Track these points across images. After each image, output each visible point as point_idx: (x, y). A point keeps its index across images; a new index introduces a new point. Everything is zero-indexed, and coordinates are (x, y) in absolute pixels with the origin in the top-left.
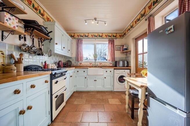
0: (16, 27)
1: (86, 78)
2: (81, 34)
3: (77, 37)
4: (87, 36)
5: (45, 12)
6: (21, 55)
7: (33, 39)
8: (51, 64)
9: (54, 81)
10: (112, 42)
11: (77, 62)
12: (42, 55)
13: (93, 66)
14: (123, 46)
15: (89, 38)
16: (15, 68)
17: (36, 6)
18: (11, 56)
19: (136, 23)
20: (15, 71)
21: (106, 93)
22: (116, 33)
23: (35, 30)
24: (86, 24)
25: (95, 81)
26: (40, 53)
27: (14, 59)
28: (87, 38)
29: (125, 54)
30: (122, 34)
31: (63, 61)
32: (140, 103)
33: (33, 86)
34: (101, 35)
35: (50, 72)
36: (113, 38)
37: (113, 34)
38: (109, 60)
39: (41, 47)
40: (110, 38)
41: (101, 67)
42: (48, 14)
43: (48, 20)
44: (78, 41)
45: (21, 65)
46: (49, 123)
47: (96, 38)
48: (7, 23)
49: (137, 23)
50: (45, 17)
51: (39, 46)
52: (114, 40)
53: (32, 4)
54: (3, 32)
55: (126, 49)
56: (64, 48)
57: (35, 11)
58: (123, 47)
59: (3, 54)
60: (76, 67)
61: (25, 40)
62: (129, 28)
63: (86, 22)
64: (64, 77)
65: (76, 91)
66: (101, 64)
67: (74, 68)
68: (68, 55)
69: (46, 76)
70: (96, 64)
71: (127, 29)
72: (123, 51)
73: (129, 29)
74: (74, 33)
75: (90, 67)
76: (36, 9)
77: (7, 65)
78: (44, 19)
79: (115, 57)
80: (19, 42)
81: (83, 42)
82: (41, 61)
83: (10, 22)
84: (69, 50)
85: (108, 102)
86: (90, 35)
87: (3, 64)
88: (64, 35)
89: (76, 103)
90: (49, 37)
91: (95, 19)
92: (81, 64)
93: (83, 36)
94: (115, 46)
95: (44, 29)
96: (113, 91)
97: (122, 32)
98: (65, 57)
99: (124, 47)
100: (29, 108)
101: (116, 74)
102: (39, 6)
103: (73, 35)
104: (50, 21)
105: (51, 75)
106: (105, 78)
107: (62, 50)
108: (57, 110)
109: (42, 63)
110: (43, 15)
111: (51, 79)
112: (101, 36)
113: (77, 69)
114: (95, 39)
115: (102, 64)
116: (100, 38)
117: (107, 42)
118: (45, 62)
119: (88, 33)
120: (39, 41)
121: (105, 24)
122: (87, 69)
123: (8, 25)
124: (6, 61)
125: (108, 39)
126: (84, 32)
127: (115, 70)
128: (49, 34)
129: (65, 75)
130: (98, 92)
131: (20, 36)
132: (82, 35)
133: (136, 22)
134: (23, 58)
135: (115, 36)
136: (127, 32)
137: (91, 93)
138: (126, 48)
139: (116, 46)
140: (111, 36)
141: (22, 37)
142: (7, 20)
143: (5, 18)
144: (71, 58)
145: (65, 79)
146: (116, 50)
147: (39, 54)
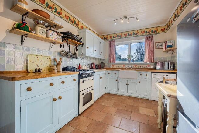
0: (56, 39)
1: (117, 80)
2: (113, 35)
3: (110, 39)
4: (120, 36)
5: (79, 22)
6: (61, 59)
7: (70, 46)
8: (83, 66)
9: (81, 80)
10: (150, 39)
11: (110, 64)
12: (76, 58)
13: (126, 69)
14: (166, 42)
15: (122, 38)
16: (56, 68)
17: (72, 19)
18: (55, 60)
19: (181, 10)
20: (56, 71)
21: (140, 100)
22: (157, 28)
23: (69, 39)
24: (115, 24)
25: (127, 84)
26: (74, 56)
27: (56, 62)
28: (120, 38)
29: (171, 52)
30: (166, 27)
31: (96, 63)
32: (169, 118)
33: (63, 82)
34: (136, 32)
35: (78, 72)
36: (152, 33)
37: (152, 29)
38: (146, 61)
39: (75, 52)
40: (148, 34)
41: (135, 69)
42: (82, 22)
43: (82, 28)
44: (111, 42)
45: (60, 66)
46: (76, 115)
47: (130, 36)
48: (51, 37)
49: (183, 8)
50: (79, 26)
51: (74, 51)
52: (153, 37)
53: (69, 18)
54: (50, 43)
55: (171, 46)
56: (95, 51)
57: (71, 23)
58: (166, 44)
59: (50, 59)
60: (108, 69)
61: (64, 48)
62: (173, 17)
63: (115, 22)
64: (92, 78)
65: (107, 93)
66: (136, 66)
67: (106, 70)
68: (101, 57)
69: (75, 75)
70: (130, 66)
71: (171, 20)
72: (166, 49)
73: (173, 20)
74: (107, 35)
75: (123, 69)
76: (72, 22)
77: (52, 66)
78: (78, 28)
79: (155, 57)
80: (59, 49)
81: (116, 43)
82: (76, 63)
83: (52, 36)
84: (101, 53)
85: (138, 110)
86: (123, 34)
87: (50, 65)
88: (95, 38)
89: (103, 104)
90: (81, 43)
91: (125, 17)
92: (113, 65)
93: (115, 37)
94: (154, 43)
95: (76, 37)
96: (150, 99)
97: (165, 24)
98: (98, 59)
99: (168, 44)
100: (60, 98)
101: (154, 79)
102: (74, 18)
103: (106, 37)
104: (84, 28)
105: (79, 74)
106: (139, 82)
107: (93, 53)
108: (84, 106)
109: (77, 65)
110: (77, 25)
111: (79, 78)
112: (136, 34)
113: (109, 71)
114: (129, 38)
115: (138, 66)
116: (135, 36)
117: (144, 40)
118: (79, 64)
119: (121, 33)
120: (74, 47)
121: (137, 19)
122: (118, 71)
123: (51, 39)
124: (52, 63)
125: (145, 36)
126: (117, 33)
127: (152, 73)
128: (81, 40)
129: (93, 75)
130: (130, 98)
131: (60, 45)
132: (115, 35)
133: (181, 8)
134: (62, 61)
135: (155, 31)
136: (171, 23)
137: (122, 98)
138: (171, 44)
139: (156, 43)
140: (149, 32)
141: (62, 45)
142: (51, 35)
143: (50, 34)
144: (104, 60)
145: (93, 79)
146: (156, 49)
147: (74, 58)
